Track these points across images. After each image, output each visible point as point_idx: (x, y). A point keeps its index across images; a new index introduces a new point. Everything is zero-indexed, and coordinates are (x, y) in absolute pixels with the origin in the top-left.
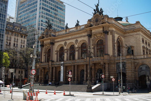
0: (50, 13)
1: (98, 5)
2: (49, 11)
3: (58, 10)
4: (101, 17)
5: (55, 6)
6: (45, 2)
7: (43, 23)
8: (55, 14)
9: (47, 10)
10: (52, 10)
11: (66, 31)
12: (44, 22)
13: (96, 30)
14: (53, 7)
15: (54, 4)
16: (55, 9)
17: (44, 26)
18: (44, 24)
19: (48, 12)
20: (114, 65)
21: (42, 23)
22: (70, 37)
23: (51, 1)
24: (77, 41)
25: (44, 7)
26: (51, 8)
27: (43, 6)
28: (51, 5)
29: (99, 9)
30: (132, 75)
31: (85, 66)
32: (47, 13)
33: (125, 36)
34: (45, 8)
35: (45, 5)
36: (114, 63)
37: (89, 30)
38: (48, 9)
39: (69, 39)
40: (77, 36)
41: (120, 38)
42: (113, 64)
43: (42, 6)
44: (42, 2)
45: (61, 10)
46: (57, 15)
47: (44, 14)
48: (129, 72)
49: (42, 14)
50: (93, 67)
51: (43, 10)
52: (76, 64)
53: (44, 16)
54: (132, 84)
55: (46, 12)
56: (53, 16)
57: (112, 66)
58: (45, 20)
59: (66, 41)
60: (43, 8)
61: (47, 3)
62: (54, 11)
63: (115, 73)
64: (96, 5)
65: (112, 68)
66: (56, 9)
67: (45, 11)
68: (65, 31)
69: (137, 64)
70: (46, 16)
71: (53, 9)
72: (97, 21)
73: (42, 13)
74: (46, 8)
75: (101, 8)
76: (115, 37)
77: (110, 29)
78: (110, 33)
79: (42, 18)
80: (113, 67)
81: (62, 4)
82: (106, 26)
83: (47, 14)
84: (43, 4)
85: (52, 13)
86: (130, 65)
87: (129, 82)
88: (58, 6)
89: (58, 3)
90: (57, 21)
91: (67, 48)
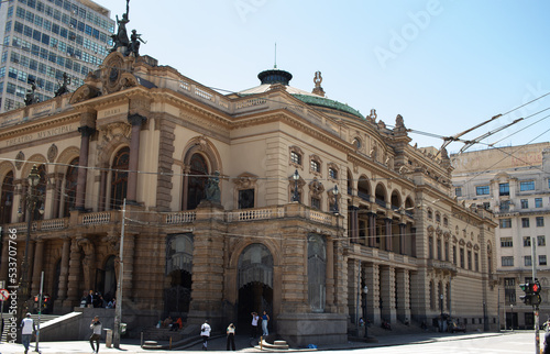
0: (49, 49)
1: (126, 16)
2: (46, 39)
3: (86, 37)
4: (128, 63)
5: (74, 22)
6: (31, 4)
7: (17, 83)
8: (70, 50)
9: (36, 35)
10: (58, 37)
11: (26, 114)
12: (21, 80)
13: (110, 110)
14: (61, 25)
15: (67, 13)
16: (72, 34)
17: (19, 95)
18: (21, 88)
19: (40, 45)
20: (159, 242)
21: (12, 81)
22: (35, 136)
23: (58, 4)
24: (53, 150)
25: (25, 23)
26: (55, 29)
27: (20, 21)
28: (56, 18)
29: (129, 34)
30: (209, 282)
31: (65, 244)
32: (35, 47)
33: (231, 136)
34: (28, 28)
35: (30, 17)
36: (160, 238)
37: (85, 109)
38: (42, 30)
39: (30, 144)
40: (57, 131)
41: (203, 142)
42: (154, 237)
43: (14, 19)
44: (16, 4)
45: (97, 37)
46: (79, 54)
47: (25, 49)
48: (202, 269)
49: (16, 51)
50: (88, 250)
51: (18, 35)
52: (39, 235)
53: (24, 58)
54: (205, 315)
55: (31, 41)
56: (61, 58)
57: (150, 246)
58: (23, 72)
59: (24, 151)
60: (19, 28)
61: (39, 9)
62: (66, 41)
63: (158, 274)
64: (121, 18)
65: (149, 254)
66: (77, 32)
67: (27, 39)
68: (22, 112)
69: (236, 242)
70: (30, 56)
71: (64, 33)
72: (114, 76)
73: (15, 43)
74: (33, 27)
75: (134, 32)
76: (173, 140)
77: (156, 108)
78: (152, 123)
79: (14, 65)
80: (153, 250)
81: (102, 16)
82: (137, 95)
83: (35, 50)
84: (21, 12)
85: (55, 46)
86: (206, 243)
87: (197, 308)
88: (86, 23)
89: (83, 11)
90: (77, 79)
91: (23, 174)
